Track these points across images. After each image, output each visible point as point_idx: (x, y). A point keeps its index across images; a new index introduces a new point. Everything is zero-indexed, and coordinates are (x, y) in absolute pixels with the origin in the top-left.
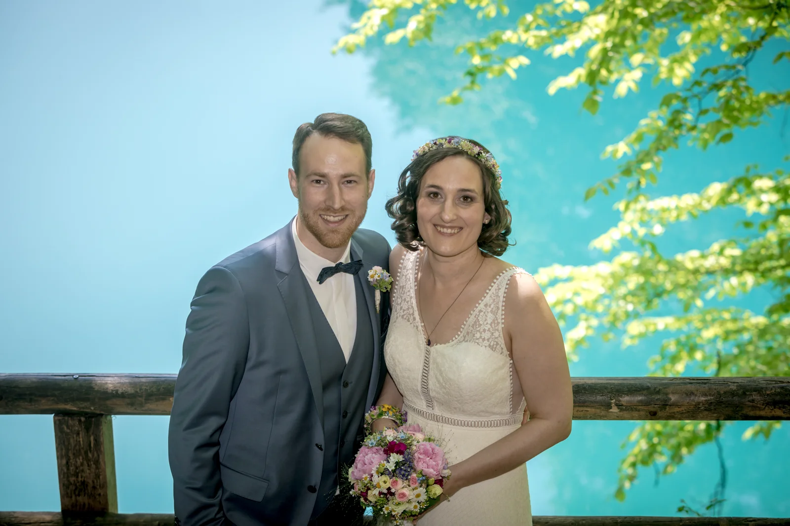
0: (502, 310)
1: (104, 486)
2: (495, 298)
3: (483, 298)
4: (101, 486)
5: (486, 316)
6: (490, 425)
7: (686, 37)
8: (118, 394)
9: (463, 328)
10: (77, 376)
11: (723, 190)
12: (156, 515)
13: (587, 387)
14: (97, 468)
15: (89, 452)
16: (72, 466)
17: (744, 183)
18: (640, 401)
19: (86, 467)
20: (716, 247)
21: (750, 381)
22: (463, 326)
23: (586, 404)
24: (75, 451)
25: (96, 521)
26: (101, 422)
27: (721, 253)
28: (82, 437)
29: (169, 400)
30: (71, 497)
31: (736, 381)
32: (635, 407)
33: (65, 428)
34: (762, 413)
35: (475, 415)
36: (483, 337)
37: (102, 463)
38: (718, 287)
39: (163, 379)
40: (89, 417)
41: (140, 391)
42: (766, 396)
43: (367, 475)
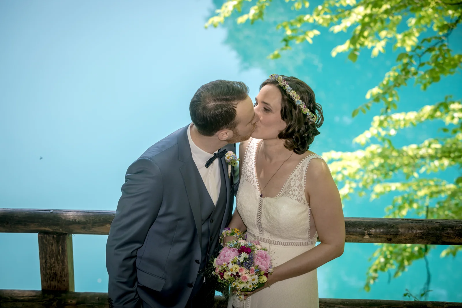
0: (305, 179)
1: (67, 275)
2: (301, 171)
3: (293, 171)
4: (65, 275)
5: (295, 182)
6: (297, 245)
7: (412, 21)
8: (76, 222)
9: (282, 190)
10: (52, 211)
11: (431, 110)
12: (97, 293)
13: (351, 223)
14: (63, 265)
15: (58, 255)
16: (48, 264)
17: (444, 106)
18: (382, 232)
19: (56, 264)
20: (426, 143)
21: (446, 222)
22: (282, 188)
23: (350, 233)
24: (50, 255)
25: (62, 296)
26: (66, 238)
27: (429, 146)
28: (55, 247)
29: (106, 226)
30: (47, 282)
31: (439, 222)
32: (379, 235)
33: (45, 241)
34: (453, 241)
35: (288, 239)
36: (293, 194)
37: (66, 262)
38: (427, 166)
39: (102, 214)
40: (59, 235)
41: (89, 220)
42: (456, 231)
43: (225, 263)
